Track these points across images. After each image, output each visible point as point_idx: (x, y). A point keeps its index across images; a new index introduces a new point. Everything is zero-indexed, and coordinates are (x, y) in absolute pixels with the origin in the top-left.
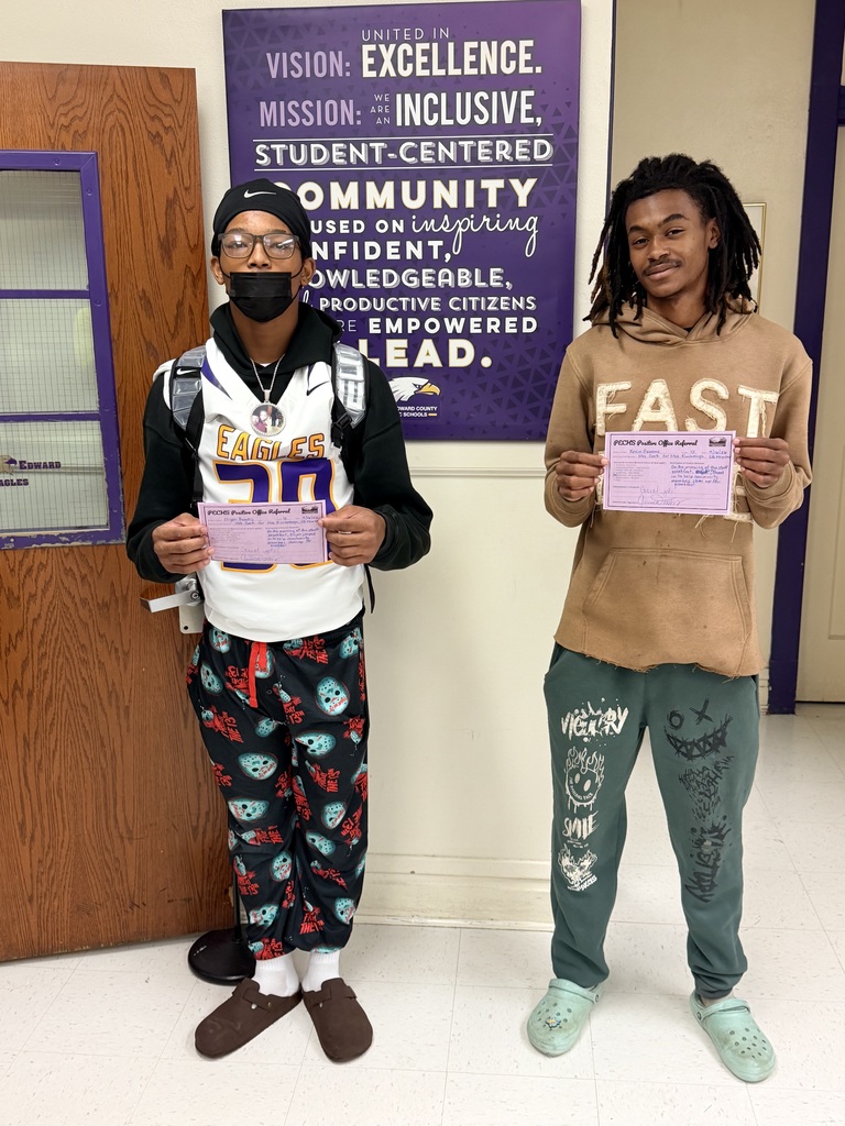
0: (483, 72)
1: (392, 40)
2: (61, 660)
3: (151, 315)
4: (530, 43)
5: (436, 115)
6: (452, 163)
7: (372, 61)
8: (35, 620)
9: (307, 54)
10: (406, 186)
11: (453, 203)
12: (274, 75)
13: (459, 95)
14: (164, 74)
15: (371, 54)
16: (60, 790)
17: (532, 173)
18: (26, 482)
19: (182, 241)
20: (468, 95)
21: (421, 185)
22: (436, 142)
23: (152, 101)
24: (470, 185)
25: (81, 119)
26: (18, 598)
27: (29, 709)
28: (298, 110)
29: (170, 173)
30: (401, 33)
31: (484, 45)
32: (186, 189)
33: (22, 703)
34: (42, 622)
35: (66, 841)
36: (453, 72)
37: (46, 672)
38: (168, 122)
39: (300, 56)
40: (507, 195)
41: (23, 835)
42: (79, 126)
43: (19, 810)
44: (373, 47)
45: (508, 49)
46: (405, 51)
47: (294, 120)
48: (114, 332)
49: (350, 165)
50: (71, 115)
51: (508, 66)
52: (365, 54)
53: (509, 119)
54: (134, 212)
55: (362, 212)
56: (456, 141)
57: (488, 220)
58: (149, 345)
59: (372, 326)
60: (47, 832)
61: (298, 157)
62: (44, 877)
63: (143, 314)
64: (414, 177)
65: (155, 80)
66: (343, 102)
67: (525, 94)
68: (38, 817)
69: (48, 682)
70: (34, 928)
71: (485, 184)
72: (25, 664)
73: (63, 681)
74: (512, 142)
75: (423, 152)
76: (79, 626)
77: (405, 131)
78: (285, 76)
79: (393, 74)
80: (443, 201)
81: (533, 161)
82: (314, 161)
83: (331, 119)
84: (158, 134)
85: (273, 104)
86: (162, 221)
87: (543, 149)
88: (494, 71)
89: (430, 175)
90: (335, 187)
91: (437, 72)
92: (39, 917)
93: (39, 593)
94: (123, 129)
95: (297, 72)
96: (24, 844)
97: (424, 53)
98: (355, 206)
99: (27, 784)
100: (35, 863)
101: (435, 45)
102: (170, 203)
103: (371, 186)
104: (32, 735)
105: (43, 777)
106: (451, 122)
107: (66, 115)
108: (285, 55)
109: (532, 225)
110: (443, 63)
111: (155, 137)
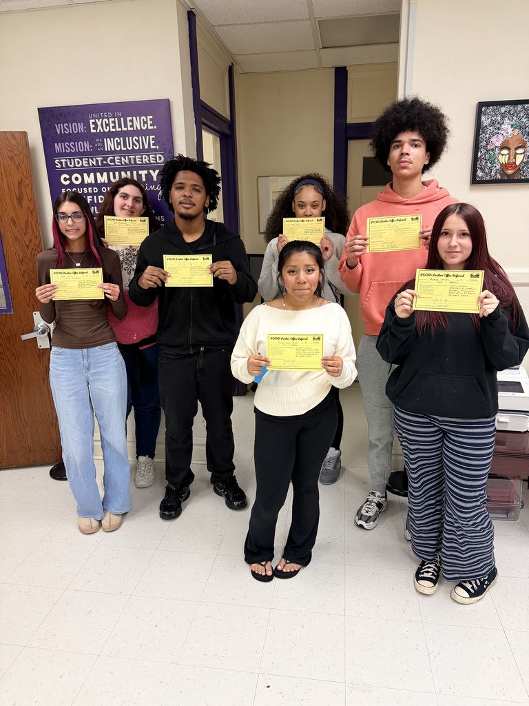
1: (101, 118)
3: (15, 226)
4: (151, 117)
5: (119, 146)
6: (127, 165)
7: (94, 126)
9: (70, 124)
10: (111, 174)
12: (59, 133)
13: (127, 138)
14: (12, 134)
15: (93, 123)
17: (157, 167)
19: (25, 198)
20: (130, 138)
21: (117, 173)
23: (8, 143)
24: (135, 172)
28: (69, 146)
29: (18, 172)
30: (103, 115)
31: (134, 118)
32: (26, 178)
36: (124, 129)
38: (16, 152)
39: (67, 125)
40: (149, 176)
44: (94, 121)
45: (143, 119)
46: (105, 122)
47: (68, 150)
48: (2, 233)
49: (90, 166)
52: (91, 123)
53: (146, 147)
54: (6, 187)
55: (96, 184)
58: (16, 237)
61: (71, 164)
63: (12, 226)
64: (114, 170)
65: (9, 136)
67: (151, 137)
71: (140, 172)
74: (148, 156)
75: (116, 161)
77: (108, 153)
78: (63, 133)
79: (102, 131)
81: (157, 163)
82: (76, 165)
83: (81, 149)
84: (14, 157)
85: (60, 144)
86: (17, 190)
88: (139, 128)
89: (120, 170)
90: (85, 175)
95: (67, 131)
97: (113, 122)
98: (93, 182)
101: (116, 119)
102: (20, 183)
103: (98, 174)
106: (125, 149)
108: (62, 125)
110: (120, 126)
111: (12, 158)
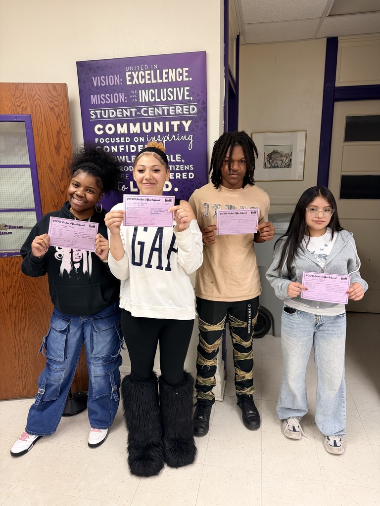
0: (170, 81)
1: (137, 70)
2: (26, 296)
3: (52, 173)
4: (187, 69)
5: (154, 98)
6: (160, 115)
7: (130, 78)
8: (16, 282)
9: (107, 77)
10: (144, 124)
11: (161, 131)
12: (95, 85)
13: (162, 90)
14: (54, 85)
15: (129, 76)
16: (27, 341)
17: (190, 118)
18: (11, 233)
19: (63, 147)
20: (165, 90)
21: (150, 124)
22: (154, 107)
23: (50, 95)
24: (167, 123)
25: (24, 103)
26: (10, 274)
27: (15, 313)
28: (105, 98)
29: (58, 122)
30: (140, 67)
31: (170, 70)
32: (64, 127)
33: (13, 311)
34: (18, 282)
35: (31, 358)
36: (159, 81)
37: (20, 300)
38: (56, 103)
39: (104, 78)
40: (181, 127)
41: (15, 356)
42: (24, 105)
43: (14, 348)
44: (130, 73)
45: (179, 71)
46: (141, 74)
47: (103, 101)
48: (40, 180)
49: (124, 117)
50: (21, 101)
51: (179, 78)
52: (127, 76)
53: (180, 98)
54: (45, 136)
55: (129, 134)
56: (162, 107)
57: (175, 136)
58: (52, 184)
60: (24, 355)
61: (105, 115)
62: (24, 371)
63: (50, 173)
64: (147, 121)
65: (51, 87)
66: (120, 94)
67: (186, 88)
68: (20, 350)
69: (21, 303)
70: (21, 388)
71: (173, 123)
72: (13, 297)
73: (27, 304)
74: (182, 107)
75: (150, 111)
76: (31, 284)
77: (142, 104)
78: (99, 85)
79: (137, 83)
80: (158, 130)
81: (190, 114)
82: (111, 116)
83: (116, 101)
84: (53, 107)
85: (96, 96)
86: (55, 140)
87: (193, 109)
88: (174, 80)
89: (152, 120)
90: (119, 125)
91: (154, 81)
92: (22, 384)
93: (17, 272)
94: (40, 106)
95: (103, 83)
96: (16, 359)
97: (149, 74)
98: (126, 132)
99: (16, 338)
100: (20, 366)
101: (152, 71)
102: (58, 133)
103: (131, 125)
104: (17, 321)
105: (21, 336)
106: (159, 100)
107: (19, 101)
108: (99, 77)
109: (191, 138)
110: (155, 78)
111: (52, 109)
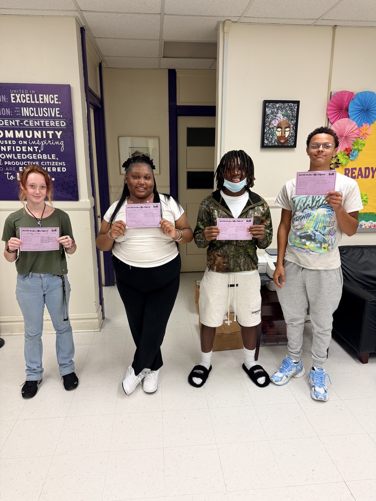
0: (45, 102)
1: (19, 93)
4: (57, 96)
5: (33, 114)
7: (14, 98)
17: (61, 130)
20: (41, 109)
21: (31, 132)
22: (34, 120)
24: (44, 132)
30: (21, 91)
36: (37, 102)
40: (54, 135)
44: (14, 95)
45: (51, 97)
46: (23, 96)
51: (52, 101)
52: (12, 96)
53: (53, 115)
57: (50, 142)
59: (20, 169)
64: (28, 130)
67: (57, 109)
71: (48, 132)
74: (55, 121)
75: (30, 123)
77: (25, 117)
79: (20, 102)
80: (37, 136)
81: (61, 127)
83: (4, 114)
87: (63, 124)
88: (48, 102)
91: (32, 102)
97: (28, 97)
106: (37, 115)
109: (62, 143)
